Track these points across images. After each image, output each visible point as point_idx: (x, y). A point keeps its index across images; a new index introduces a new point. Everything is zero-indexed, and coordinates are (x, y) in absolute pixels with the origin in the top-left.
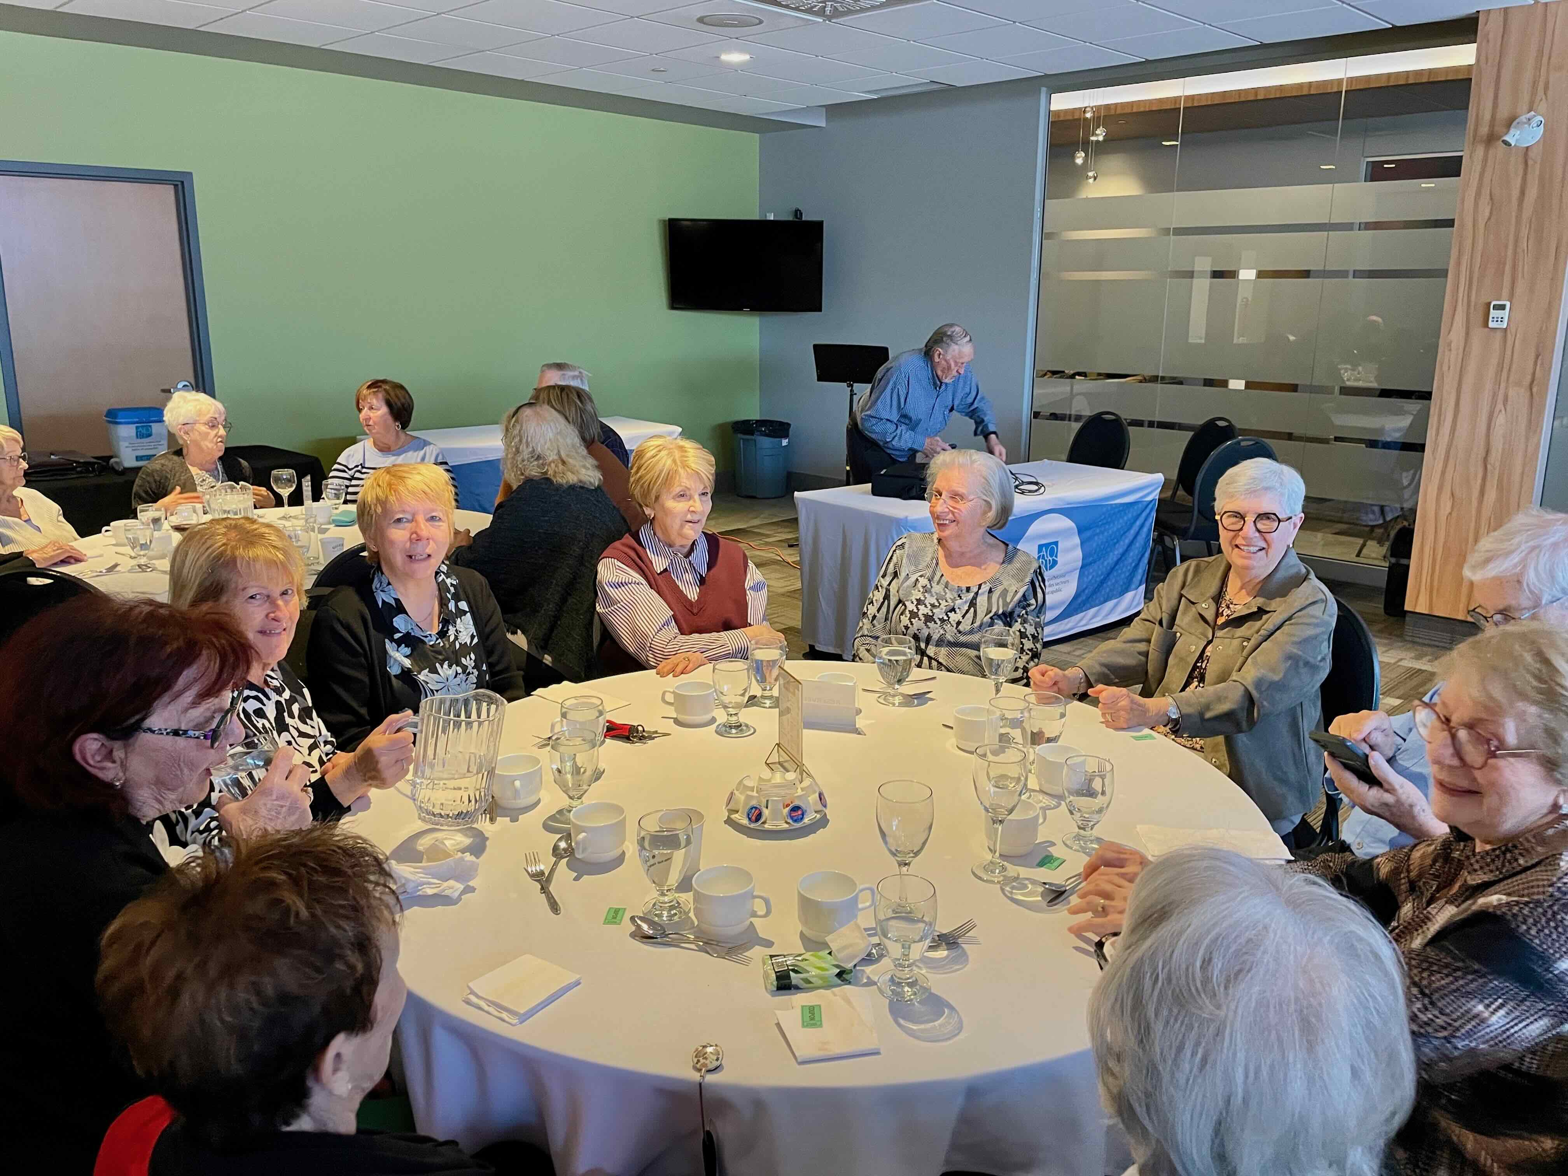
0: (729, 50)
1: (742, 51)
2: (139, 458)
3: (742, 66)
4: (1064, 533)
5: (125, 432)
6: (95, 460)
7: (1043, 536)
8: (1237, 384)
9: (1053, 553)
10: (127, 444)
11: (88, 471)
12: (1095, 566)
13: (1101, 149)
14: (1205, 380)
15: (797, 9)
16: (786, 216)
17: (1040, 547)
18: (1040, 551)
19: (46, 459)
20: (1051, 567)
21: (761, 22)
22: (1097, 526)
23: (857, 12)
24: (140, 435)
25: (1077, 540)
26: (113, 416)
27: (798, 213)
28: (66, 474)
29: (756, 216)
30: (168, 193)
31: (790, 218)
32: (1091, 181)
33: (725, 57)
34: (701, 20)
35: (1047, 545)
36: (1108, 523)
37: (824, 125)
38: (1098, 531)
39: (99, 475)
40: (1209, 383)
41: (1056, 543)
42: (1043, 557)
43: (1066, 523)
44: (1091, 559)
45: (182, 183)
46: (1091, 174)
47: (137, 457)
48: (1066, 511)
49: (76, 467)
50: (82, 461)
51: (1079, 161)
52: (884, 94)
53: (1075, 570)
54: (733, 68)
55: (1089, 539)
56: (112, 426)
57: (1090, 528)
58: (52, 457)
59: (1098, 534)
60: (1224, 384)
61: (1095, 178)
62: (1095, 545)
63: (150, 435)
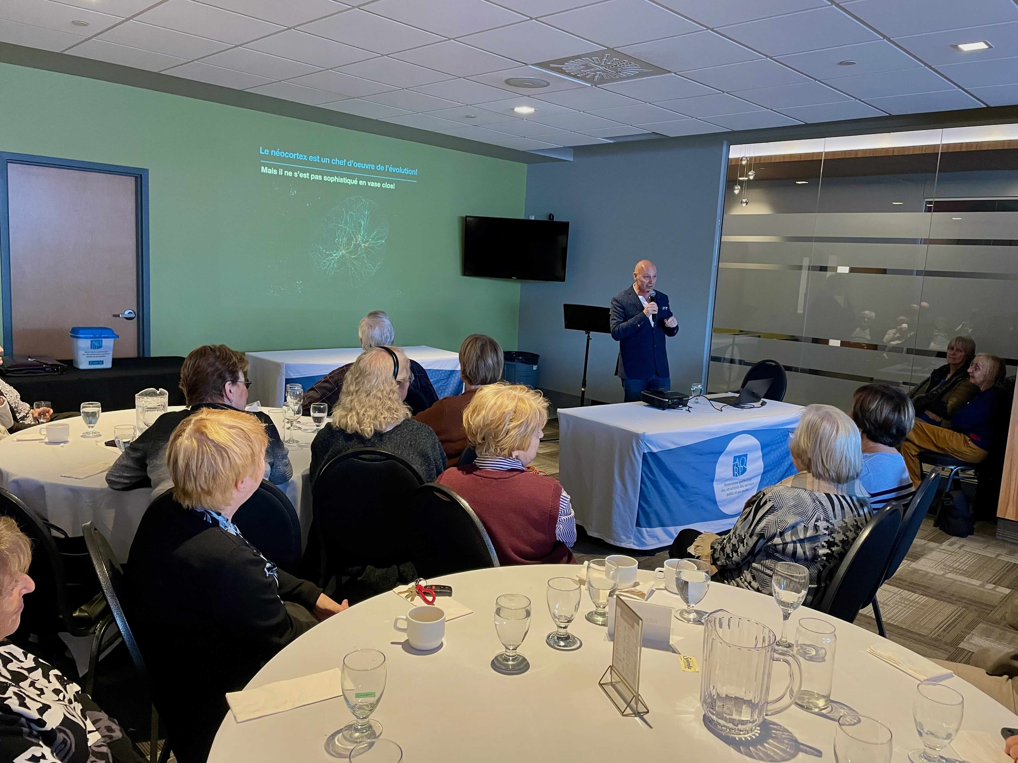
0: (520, 105)
1: (531, 106)
2: (91, 363)
3: (528, 117)
4: (752, 449)
5: (84, 344)
6: (59, 363)
7: (737, 451)
8: (835, 343)
9: (743, 463)
10: (83, 353)
11: (53, 371)
12: (772, 473)
13: (750, 184)
14: (813, 339)
15: (575, 76)
16: (543, 217)
17: (735, 458)
18: (735, 461)
19: (23, 361)
20: (742, 473)
21: (548, 84)
22: (774, 444)
23: (617, 80)
24: (93, 347)
25: (760, 453)
26: (76, 332)
27: (551, 216)
28: (37, 373)
29: (522, 217)
30: (130, 182)
31: (546, 219)
32: (744, 205)
33: (517, 109)
34: (508, 82)
35: (739, 457)
36: (781, 442)
37: (572, 160)
38: (774, 447)
39: (62, 374)
40: (816, 341)
41: (746, 456)
42: (737, 466)
43: (753, 441)
44: (769, 468)
45: (141, 175)
46: (744, 200)
47: (89, 362)
48: (753, 433)
49: (45, 368)
50: (49, 363)
51: (736, 192)
52: (621, 140)
53: (759, 475)
54: (521, 117)
55: (769, 453)
56: (74, 339)
57: (769, 446)
58: (29, 359)
59: (774, 450)
60: (826, 342)
61: (747, 203)
62: (772, 458)
63: (100, 347)
